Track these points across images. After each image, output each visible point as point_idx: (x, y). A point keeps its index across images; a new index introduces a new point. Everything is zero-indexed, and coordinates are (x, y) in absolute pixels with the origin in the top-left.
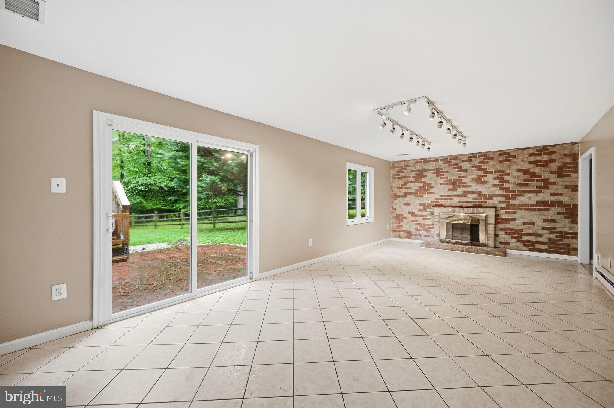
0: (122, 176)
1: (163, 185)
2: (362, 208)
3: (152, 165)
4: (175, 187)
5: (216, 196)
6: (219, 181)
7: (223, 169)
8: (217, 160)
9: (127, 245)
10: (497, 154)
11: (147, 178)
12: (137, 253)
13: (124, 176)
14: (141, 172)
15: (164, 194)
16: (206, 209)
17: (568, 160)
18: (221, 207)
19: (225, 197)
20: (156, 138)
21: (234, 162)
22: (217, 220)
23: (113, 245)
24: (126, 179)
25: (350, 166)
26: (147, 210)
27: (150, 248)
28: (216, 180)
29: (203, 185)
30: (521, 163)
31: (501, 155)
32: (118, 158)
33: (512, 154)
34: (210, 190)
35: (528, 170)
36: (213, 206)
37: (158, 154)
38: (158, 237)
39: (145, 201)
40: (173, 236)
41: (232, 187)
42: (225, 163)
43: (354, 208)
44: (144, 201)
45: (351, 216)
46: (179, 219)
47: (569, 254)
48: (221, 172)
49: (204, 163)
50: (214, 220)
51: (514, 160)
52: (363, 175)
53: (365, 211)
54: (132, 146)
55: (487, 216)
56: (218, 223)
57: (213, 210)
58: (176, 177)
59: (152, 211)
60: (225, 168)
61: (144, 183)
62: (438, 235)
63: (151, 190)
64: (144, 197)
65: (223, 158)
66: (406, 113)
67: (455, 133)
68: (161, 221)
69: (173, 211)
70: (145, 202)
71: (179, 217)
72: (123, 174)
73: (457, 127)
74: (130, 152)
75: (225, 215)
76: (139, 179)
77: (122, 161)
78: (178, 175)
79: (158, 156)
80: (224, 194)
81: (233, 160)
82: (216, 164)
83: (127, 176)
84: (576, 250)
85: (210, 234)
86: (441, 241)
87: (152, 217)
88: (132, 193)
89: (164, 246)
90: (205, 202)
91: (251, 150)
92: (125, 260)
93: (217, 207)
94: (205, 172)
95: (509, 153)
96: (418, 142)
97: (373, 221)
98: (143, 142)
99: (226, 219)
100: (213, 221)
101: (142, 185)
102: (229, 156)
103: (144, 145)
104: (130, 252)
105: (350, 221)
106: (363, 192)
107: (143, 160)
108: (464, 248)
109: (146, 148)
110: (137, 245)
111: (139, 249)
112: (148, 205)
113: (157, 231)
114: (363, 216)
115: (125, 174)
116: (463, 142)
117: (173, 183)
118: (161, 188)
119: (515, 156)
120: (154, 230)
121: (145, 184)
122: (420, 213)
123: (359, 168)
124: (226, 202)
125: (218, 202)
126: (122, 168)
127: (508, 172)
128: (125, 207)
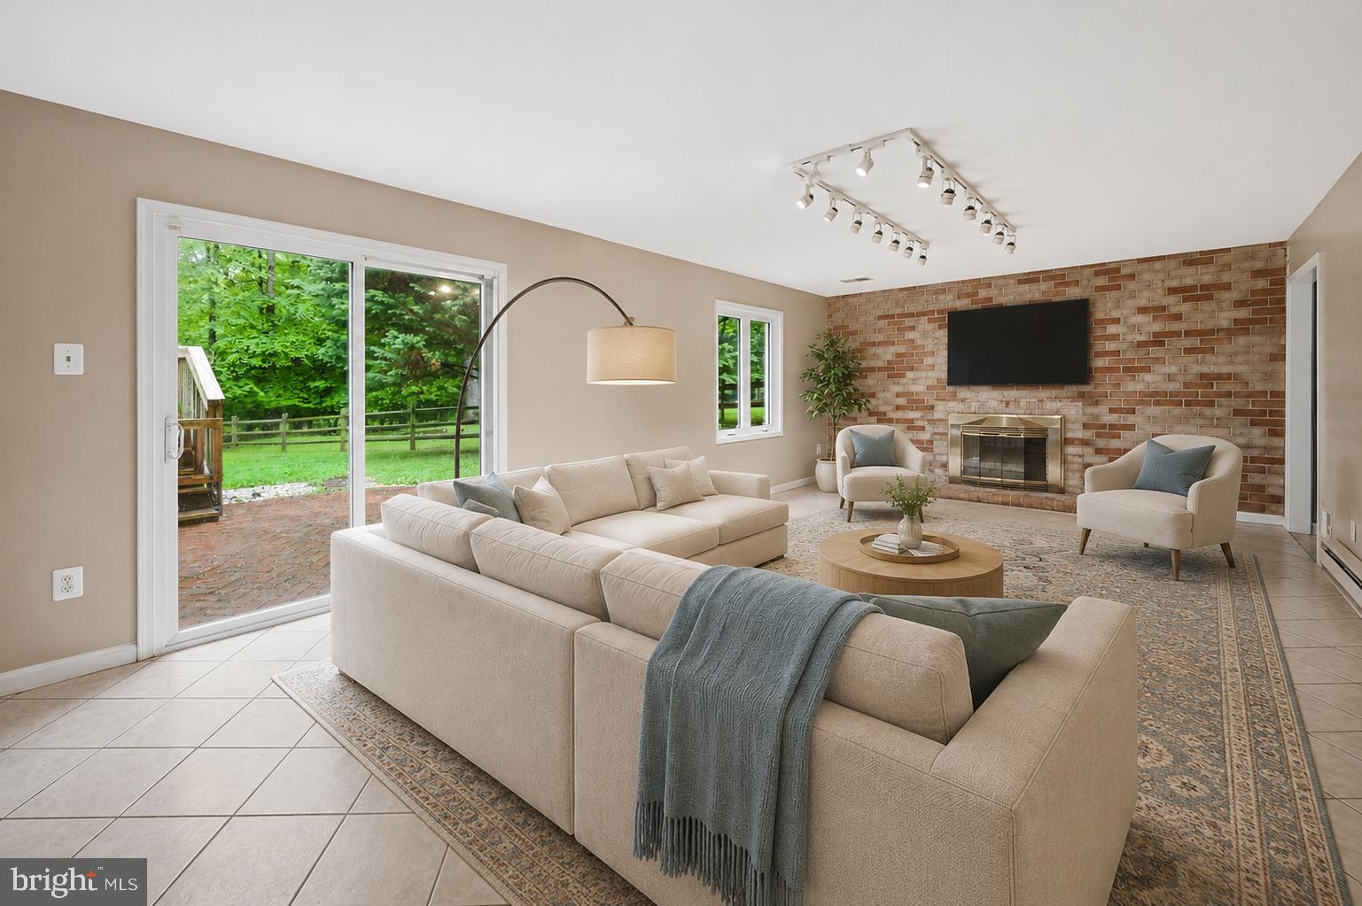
0: (213, 336)
1: (301, 354)
2: (753, 405)
3: (276, 311)
4: (326, 359)
5: (417, 379)
6: (424, 345)
7: (432, 318)
8: (421, 299)
9: (218, 486)
10: (1087, 272)
11: (265, 339)
12: (240, 504)
13: (217, 337)
14: (253, 327)
15: (301, 374)
16: (395, 406)
17: (1261, 284)
18: (428, 403)
19: (440, 382)
20: (287, 254)
21: (457, 302)
22: (419, 433)
23: (180, 487)
24: (221, 344)
25: (724, 308)
26: (267, 410)
27: (268, 493)
28: (418, 342)
29: (389, 355)
30: (1146, 294)
31: (1097, 274)
32: (206, 297)
33: (1124, 271)
34: (403, 367)
35: (1163, 308)
36: (411, 402)
37: (293, 287)
38: (287, 470)
39: (262, 390)
40: (322, 468)
41: (451, 360)
42: (437, 306)
43: (735, 406)
44: (259, 391)
45: (728, 424)
46: (334, 431)
47: (1262, 510)
48: (427, 326)
49: (389, 306)
50: (413, 433)
51: (1131, 285)
52: (757, 327)
53: (765, 412)
54: (235, 271)
55: (1064, 420)
56: (421, 438)
57: (409, 410)
58: (328, 338)
59: (277, 412)
60: (437, 316)
61: (259, 351)
62: (945, 466)
63: (274, 368)
64: (259, 381)
65: (432, 293)
66: (861, 172)
67: (988, 217)
68: (296, 435)
69: (324, 412)
70: (262, 394)
71: (336, 426)
72: (215, 332)
73: (992, 202)
74: (231, 284)
75: (437, 422)
76: (246, 342)
77: (213, 303)
78: (334, 332)
79: (289, 292)
80: (435, 375)
81: (455, 298)
82: (416, 308)
83: (224, 336)
84: (1279, 500)
85: (403, 465)
86: (953, 480)
87: (277, 425)
88: (230, 373)
89: (301, 489)
90: (394, 394)
91: (488, 275)
92: (213, 519)
93: (419, 404)
94: (393, 325)
95: (1118, 270)
96: (897, 242)
97: (782, 434)
98: (258, 261)
99: (441, 431)
100: (409, 435)
101: (253, 355)
102: (445, 289)
103: (260, 268)
104: (225, 502)
105: (724, 436)
106: (757, 366)
107: (260, 300)
108: (1009, 495)
109: (263, 274)
110: (242, 486)
111: (245, 494)
112: (268, 397)
113: (285, 457)
114: (757, 422)
115: (219, 331)
116: (1007, 239)
117: (322, 350)
118: (297, 361)
119: (1132, 277)
120: (280, 454)
121: (263, 352)
122: (899, 415)
123: (746, 314)
124: (439, 393)
125: (422, 393)
126: (212, 318)
127: (1115, 314)
128: (214, 404)
